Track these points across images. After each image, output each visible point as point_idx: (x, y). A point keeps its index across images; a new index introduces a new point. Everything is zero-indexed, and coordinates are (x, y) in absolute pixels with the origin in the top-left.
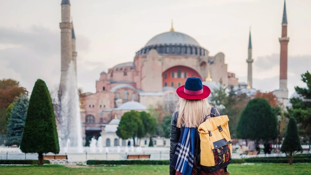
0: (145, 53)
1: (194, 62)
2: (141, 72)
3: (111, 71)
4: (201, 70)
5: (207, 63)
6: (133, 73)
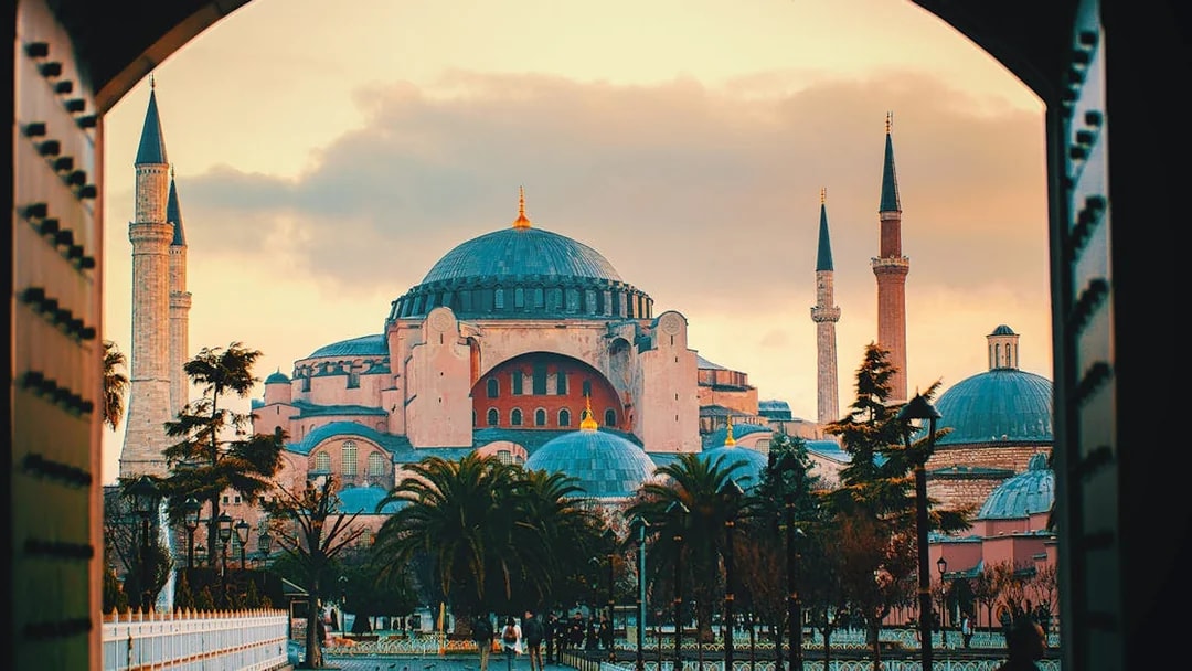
0: (422, 311)
1: (587, 338)
2: (405, 377)
3: (305, 370)
4: (612, 367)
5: (632, 343)
6: (380, 381)
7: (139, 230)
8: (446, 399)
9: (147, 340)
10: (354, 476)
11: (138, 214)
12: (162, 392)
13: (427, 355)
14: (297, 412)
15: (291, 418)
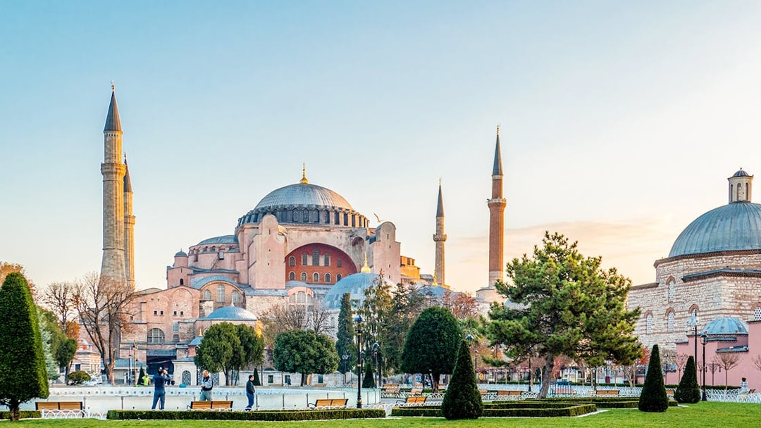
0: (256, 220)
1: (341, 237)
2: (248, 254)
3: (195, 251)
4: (354, 252)
5: (365, 240)
6: (234, 256)
7: (107, 167)
8: (272, 264)
9: (111, 227)
10: (223, 303)
11: (105, 159)
12: (120, 256)
13: (262, 240)
14: (191, 272)
15: (188, 275)
